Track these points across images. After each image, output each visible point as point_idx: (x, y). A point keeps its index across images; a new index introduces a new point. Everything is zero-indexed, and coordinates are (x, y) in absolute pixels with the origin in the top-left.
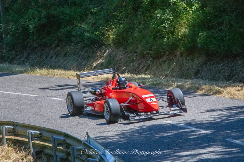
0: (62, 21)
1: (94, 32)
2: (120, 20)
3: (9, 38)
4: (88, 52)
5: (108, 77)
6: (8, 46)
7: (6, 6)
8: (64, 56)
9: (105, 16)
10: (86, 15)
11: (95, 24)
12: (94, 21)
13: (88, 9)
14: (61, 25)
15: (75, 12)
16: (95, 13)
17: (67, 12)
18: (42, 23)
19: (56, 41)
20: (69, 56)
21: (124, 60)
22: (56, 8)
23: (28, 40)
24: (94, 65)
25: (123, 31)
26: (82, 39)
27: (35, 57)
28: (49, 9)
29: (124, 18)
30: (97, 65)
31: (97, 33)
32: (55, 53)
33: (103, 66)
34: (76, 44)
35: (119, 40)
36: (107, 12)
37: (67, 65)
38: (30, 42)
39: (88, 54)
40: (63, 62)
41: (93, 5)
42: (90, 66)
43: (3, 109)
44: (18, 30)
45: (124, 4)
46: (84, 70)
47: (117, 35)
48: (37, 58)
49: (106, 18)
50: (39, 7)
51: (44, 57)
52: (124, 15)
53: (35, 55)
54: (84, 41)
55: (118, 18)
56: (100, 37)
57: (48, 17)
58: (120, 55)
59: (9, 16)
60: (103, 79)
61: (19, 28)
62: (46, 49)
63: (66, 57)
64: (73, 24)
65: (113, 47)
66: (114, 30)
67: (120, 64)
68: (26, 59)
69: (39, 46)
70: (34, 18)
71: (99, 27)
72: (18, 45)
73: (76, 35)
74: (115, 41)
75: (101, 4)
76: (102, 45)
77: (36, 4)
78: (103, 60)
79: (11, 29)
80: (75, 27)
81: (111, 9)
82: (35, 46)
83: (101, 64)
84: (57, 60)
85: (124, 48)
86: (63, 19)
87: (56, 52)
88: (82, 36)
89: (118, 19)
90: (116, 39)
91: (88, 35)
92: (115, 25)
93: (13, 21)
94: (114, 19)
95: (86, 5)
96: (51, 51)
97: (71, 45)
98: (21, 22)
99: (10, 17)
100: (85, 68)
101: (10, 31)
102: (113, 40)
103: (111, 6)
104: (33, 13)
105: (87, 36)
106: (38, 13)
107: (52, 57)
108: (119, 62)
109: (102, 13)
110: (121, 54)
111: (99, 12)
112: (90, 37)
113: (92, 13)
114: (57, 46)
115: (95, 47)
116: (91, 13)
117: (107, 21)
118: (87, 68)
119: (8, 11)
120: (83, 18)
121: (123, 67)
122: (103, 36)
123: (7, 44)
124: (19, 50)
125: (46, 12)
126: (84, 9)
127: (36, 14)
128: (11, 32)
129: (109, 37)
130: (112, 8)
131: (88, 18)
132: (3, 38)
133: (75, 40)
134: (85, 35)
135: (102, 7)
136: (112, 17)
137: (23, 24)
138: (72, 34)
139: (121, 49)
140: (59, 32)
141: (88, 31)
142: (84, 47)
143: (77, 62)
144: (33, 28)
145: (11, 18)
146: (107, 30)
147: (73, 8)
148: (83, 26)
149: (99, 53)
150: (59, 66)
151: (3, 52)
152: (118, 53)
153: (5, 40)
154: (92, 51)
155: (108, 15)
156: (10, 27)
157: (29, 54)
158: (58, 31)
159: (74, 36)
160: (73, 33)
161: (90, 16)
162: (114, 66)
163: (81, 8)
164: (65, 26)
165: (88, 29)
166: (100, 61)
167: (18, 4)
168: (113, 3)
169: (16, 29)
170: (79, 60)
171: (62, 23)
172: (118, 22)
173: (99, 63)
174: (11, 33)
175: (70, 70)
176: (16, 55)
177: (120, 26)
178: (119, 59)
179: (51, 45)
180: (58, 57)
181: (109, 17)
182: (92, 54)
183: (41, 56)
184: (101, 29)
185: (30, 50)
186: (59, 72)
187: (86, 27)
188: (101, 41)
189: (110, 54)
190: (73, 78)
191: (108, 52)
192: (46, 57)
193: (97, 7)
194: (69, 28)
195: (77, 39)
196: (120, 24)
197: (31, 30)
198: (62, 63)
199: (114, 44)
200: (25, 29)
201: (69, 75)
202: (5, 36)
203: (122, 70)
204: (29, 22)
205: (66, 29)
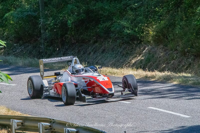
1: (134, 29)
2: (161, 16)
3: (48, 33)
4: (127, 49)
5: (147, 75)
6: (46, 41)
8: (102, 53)
9: (145, 12)
10: (126, 11)
11: (135, 20)
12: (133, 17)
13: (128, 5)
14: (100, 21)
16: (135, 9)
17: (106, 8)
18: (80, 18)
19: (94, 37)
20: (107, 52)
21: (163, 57)
22: (96, 3)
23: (66, 36)
24: (132, 62)
25: (164, 28)
26: (121, 35)
28: (88, 4)
29: (165, 14)
30: (135, 62)
31: (136, 30)
32: (93, 50)
33: (141, 63)
34: (115, 41)
35: (159, 36)
36: (147, 8)
37: (105, 62)
38: (68, 37)
39: (127, 51)
40: (101, 59)
42: (128, 63)
44: (57, 25)
46: (122, 68)
47: (157, 31)
49: (146, 14)
50: (78, 2)
51: (82, 53)
52: (165, 11)
53: (72, 51)
54: (123, 37)
55: (159, 14)
56: (139, 34)
57: (88, 12)
59: (49, 10)
60: (141, 77)
61: (57, 23)
62: (84, 45)
63: (104, 54)
64: (112, 20)
65: (152, 44)
66: (154, 27)
67: (159, 61)
69: (77, 42)
70: (73, 13)
71: (139, 23)
72: (57, 41)
74: (155, 38)
76: (141, 41)
78: (142, 57)
79: (49, 24)
80: (114, 22)
81: (152, 5)
82: (73, 41)
83: (139, 61)
84: (95, 56)
85: (164, 46)
86: (102, 15)
87: (94, 48)
88: (121, 33)
89: (158, 16)
90: (156, 35)
91: (128, 31)
92: (155, 22)
93: (52, 16)
94: (154, 15)
96: (89, 47)
97: (109, 41)
98: (59, 17)
99: (49, 12)
100: (123, 65)
102: (153, 37)
103: (152, 2)
104: (72, 8)
105: (127, 32)
106: (77, 8)
107: (90, 53)
109: (142, 9)
110: (161, 51)
111: (139, 7)
112: (130, 33)
113: (132, 9)
114: (95, 42)
115: (134, 43)
116: (130, 9)
118: (126, 65)
119: (47, 6)
120: (122, 14)
121: (163, 64)
122: (143, 32)
123: (46, 39)
124: (56, 46)
125: (85, 7)
126: (124, 5)
127: (75, 9)
128: (49, 27)
129: (149, 33)
130: (153, 4)
132: (41, 33)
134: (124, 31)
135: (143, 2)
136: (153, 12)
137: (62, 19)
138: (111, 30)
139: (161, 46)
141: (128, 28)
142: (123, 44)
143: (115, 59)
144: (72, 23)
145: (49, 13)
146: (147, 27)
148: (122, 23)
149: (138, 50)
150: (97, 63)
151: (41, 48)
152: (158, 50)
153: (43, 36)
154: (131, 48)
155: (148, 11)
156: (49, 22)
157: (66, 49)
158: (97, 26)
161: (130, 12)
162: (154, 63)
163: (121, 4)
164: (104, 22)
165: (127, 25)
166: (139, 58)
170: (117, 57)
171: (101, 18)
172: (159, 18)
173: (138, 61)
174: (49, 28)
175: (108, 66)
176: (54, 51)
177: (161, 22)
179: (89, 41)
180: (96, 54)
181: (149, 13)
182: (131, 51)
183: (79, 52)
185: (68, 46)
187: (125, 23)
188: (141, 37)
189: (149, 51)
190: (111, 75)
191: (147, 49)
192: (84, 53)
193: (137, 2)
194: (108, 24)
195: (115, 35)
196: (161, 20)
199: (154, 41)
200: (64, 24)
201: (107, 72)
202: (44, 32)
203: (162, 67)
204: (67, 18)
205: (105, 25)
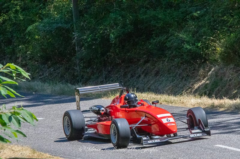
0: (154, 28)
1: (196, 44)
2: (230, 27)
3: (84, 51)
4: (188, 70)
5: (214, 103)
6: (82, 61)
7: (81, 8)
8: (155, 75)
9: (210, 22)
10: (186, 20)
11: (197, 32)
12: (195, 29)
13: (188, 12)
14: (152, 34)
15: (171, 16)
16: (198, 18)
17: (160, 16)
18: (127, 31)
19: (144, 55)
20: (161, 75)
21: (235, 80)
22: (146, 11)
23: (108, 54)
24: (195, 87)
25: (234, 42)
26: (179, 52)
27: (117, 77)
28: (136, 13)
29: (236, 24)
30: (199, 87)
31: (199, 45)
32: (144, 72)
33: (206, 88)
34: (172, 60)
35: (229, 53)
36: (213, 17)
37: (159, 88)
38: (111, 56)
39: (187, 72)
40: (154, 83)
41: (195, 8)
42: (190, 88)
43: (75, 145)
44: (96, 40)
45: (236, 6)
46: (181, 94)
47: (226, 47)
48: (119, 77)
49: (212, 24)
50: (123, 10)
51: (129, 76)
52: (236, 21)
53: (116, 74)
54: (182, 55)
55: (228, 24)
56: (203, 50)
57: (136, 23)
58: (230, 73)
59: (85, 21)
60: (206, 106)
61: (96, 38)
62: (132, 67)
63: (158, 77)
64: (168, 33)
65: (220, 64)
66: (222, 41)
67: (229, 85)
68: (106, 79)
69: (123, 62)
70: (117, 25)
71: (202, 36)
72: (96, 61)
73: (171, 47)
74: (223, 55)
75: (205, 6)
76: (206, 60)
77: (120, 7)
78: (207, 80)
79: (86, 39)
80: (170, 36)
81: (219, 13)
82: (118, 61)
83: (204, 86)
84: (146, 80)
85: (235, 65)
86: (155, 26)
87: (145, 70)
88: (179, 49)
89: (227, 26)
90: (225, 52)
91: (188, 47)
92: (224, 34)
93: (89, 29)
94: (222, 26)
95: (185, 7)
96: (138, 68)
97: (165, 61)
98: (99, 30)
99: (86, 23)
100: (182, 91)
101: (86, 41)
102: (220, 54)
103: (218, 9)
104: (116, 18)
105: (186, 48)
106: (122, 18)
107: (140, 76)
108: (228, 84)
109: (206, 18)
110: (232, 72)
111: (202, 16)
112: (190, 50)
113: (193, 18)
114: (146, 62)
115: (196, 62)
116: (191, 18)
117: (213, 29)
118: (186, 91)
119: (83, 16)
120: (181, 24)
121: (234, 90)
122: (207, 48)
123: (82, 59)
124: (96, 68)
125: (132, 16)
126: (182, 13)
127: (120, 20)
128: (86, 43)
129: (215, 50)
130: (220, 11)
131: (187, 24)
132: (76, 51)
133: (171, 54)
134: (183, 47)
135: (207, 9)
136: (220, 23)
137: (103, 33)
138: (166, 46)
139: (232, 66)
140: (149, 43)
141: (188, 42)
142: (181, 63)
143: (172, 84)
144: (116, 38)
145: (86, 25)
146: (212, 41)
147: (169, 11)
148: (181, 35)
149: (201, 71)
150: (149, 88)
151: (76, 70)
152: (228, 71)
153: (78, 55)
154: (193, 69)
155: (215, 21)
156: (85, 37)
157: (109, 72)
158: (148, 41)
159: (169, 48)
160: (168, 44)
161: (190, 22)
162: (222, 88)
163: (179, 12)
164: (157, 36)
165: (187, 39)
166: (203, 82)
167: (95, 7)
168: (222, 4)
169: (93, 40)
170: (175, 80)
171: (153, 30)
172: (229, 30)
173: (202, 85)
174: (86, 45)
175: (163, 93)
176: (93, 74)
177: (230, 34)
178: (228, 80)
179: (139, 60)
180: (148, 77)
181: (215, 23)
182: (193, 73)
183: (125, 74)
184: (205, 39)
185: (111, 67)
186: (149, 96)
187: (185, 36)
188: (205, 55)
189: (216, 72)
190: (166, 104)
191: (214, 71)
192: (132, 76)
193: (200, 10)
194: (162, 38)
195: (172, 53)
196: (231, 32)
197: (112, 41)
198: (152, 84)
199: (223, 59)
200: (105, 40)
201: (162, 100)
202: (79, 49)
203: (232, 93)
204: (110, 31)
205: (158, 39)
